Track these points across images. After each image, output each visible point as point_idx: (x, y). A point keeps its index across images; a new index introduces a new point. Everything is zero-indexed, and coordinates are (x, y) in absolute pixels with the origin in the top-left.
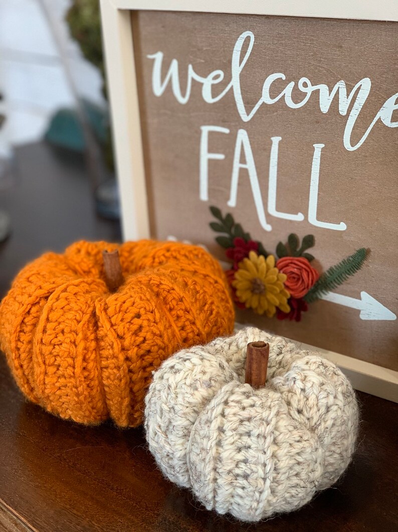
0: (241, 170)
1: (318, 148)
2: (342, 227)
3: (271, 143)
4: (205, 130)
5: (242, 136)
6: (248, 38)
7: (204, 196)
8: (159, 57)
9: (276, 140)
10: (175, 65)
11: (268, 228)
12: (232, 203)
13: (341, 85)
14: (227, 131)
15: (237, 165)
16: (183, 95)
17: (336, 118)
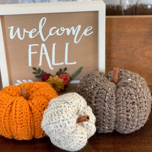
0: (43, 55)
1: (67, 44)
2: (75, 63)
3: (52, 46)
4: (30, 46)
5: (43, 45)
6: (44, 19)
7: (30, 65)
8: (12, 28)
9: (54, 45)
10: (18, 29)
11: (52, 69)
12: (40, 65)
13: (73, 28)
14: (38, 45)
15: (41, 54)
16: (22, 37)
17: (72, 36)
